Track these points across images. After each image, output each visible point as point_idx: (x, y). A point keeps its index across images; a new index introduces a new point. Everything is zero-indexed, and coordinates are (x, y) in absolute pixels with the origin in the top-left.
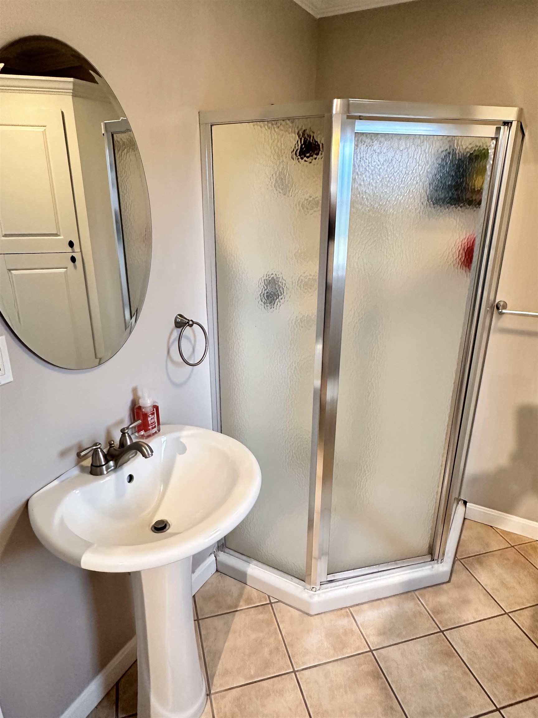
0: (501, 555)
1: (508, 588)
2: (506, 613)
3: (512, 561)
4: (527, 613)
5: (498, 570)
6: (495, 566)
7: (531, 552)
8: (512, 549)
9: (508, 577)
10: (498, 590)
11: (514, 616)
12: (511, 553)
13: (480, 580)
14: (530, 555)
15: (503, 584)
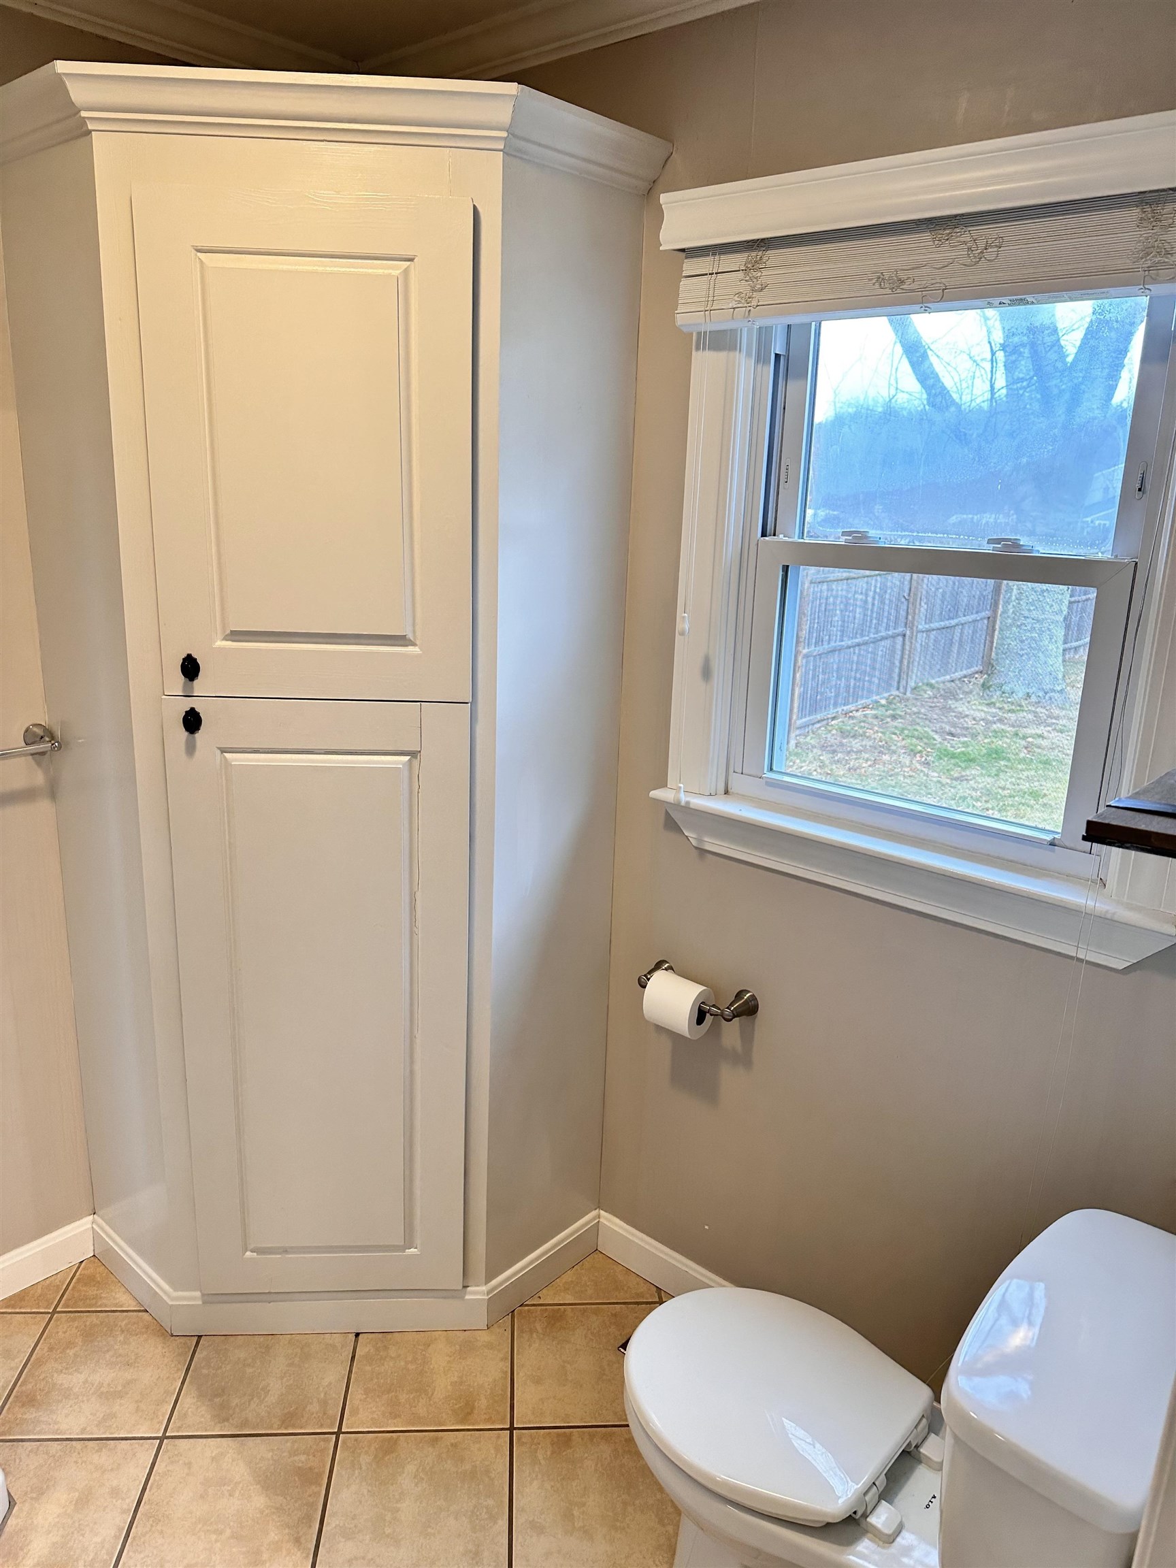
0: (51, 1349)
1: (120, 1395)
2: (162, 1439)
3: (79, 1341)
4: (187, 1401)
5: (75, 1380)
6: (61, 1379)
7: (92, 1291)
8: (57, 1320)
9: (104, 1375)
10: (113, 1416)
11: (179, 1429)
12: (64, 1328)
13: (65, 1434)
14: (96, 1297)
15: (108, 1395)
